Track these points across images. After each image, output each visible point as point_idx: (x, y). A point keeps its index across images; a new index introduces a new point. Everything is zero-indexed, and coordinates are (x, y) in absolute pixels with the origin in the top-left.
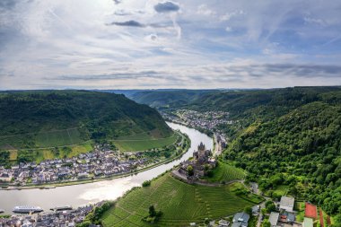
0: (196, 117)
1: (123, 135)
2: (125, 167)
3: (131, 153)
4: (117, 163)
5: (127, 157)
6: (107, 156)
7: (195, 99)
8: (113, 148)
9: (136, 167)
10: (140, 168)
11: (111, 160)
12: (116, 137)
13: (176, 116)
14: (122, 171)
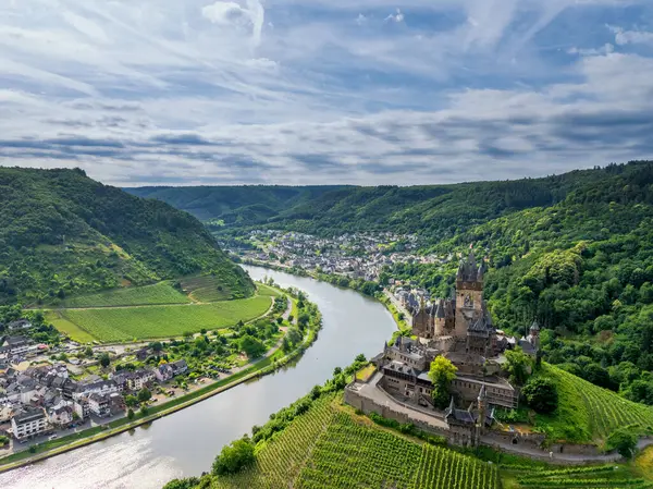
0: (312, 248)
1: (84, 290)
2: (103, 401)
3: (119, 350)
4: (67, 389)
5: (105, 362)
6: (23, 367)
7: (300, 205)
8: (46, 333)
9: (145, 396)
10: (162, 399)
11: (40, 377)
12: (60, 298)
13: (248, 246)
14: (89, 415)
